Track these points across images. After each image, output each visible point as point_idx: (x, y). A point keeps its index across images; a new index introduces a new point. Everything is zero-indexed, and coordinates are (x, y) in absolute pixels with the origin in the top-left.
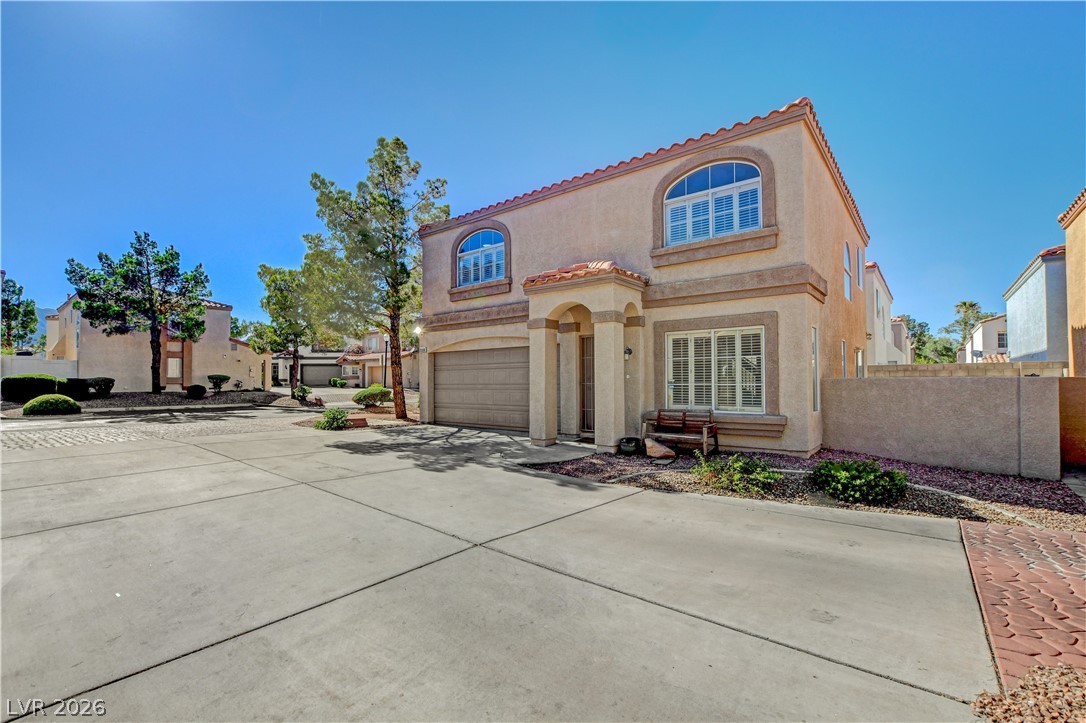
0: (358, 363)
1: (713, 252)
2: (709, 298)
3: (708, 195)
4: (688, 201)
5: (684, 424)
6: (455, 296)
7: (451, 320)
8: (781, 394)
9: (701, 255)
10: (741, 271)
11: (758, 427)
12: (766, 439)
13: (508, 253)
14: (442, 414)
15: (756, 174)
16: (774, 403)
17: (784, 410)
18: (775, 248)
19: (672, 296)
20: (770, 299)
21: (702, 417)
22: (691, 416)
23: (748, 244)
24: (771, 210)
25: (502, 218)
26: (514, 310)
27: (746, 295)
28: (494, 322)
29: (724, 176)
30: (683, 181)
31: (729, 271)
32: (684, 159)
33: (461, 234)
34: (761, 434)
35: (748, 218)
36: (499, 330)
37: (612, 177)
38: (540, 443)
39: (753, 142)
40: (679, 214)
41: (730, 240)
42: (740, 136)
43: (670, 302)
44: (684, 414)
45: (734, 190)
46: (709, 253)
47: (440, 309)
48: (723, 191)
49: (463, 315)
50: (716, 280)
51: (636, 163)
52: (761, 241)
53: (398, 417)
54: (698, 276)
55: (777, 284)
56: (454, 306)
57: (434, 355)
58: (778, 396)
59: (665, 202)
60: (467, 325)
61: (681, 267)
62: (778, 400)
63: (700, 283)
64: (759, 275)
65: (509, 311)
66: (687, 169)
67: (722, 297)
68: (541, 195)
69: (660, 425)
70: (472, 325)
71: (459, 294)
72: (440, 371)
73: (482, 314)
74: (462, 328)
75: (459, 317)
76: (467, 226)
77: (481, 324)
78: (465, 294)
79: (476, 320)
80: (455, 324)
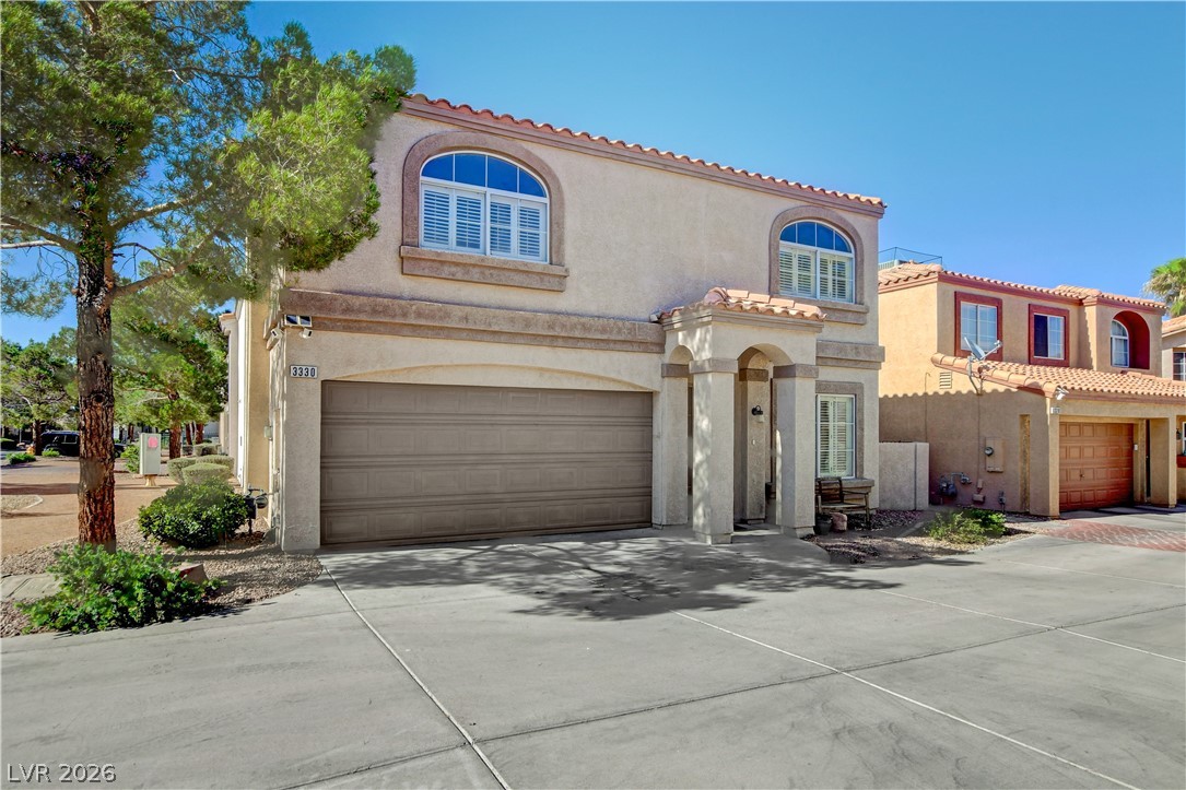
3: (817, 253)
4: (795, 249)
6: (409, 261)
7: (419, 315)
8: (864, 459)
15: (848, 249)
16: (861, 467)
18: (863, 325)
20: (860, 371)
26: (584, 327)
27: (846, 364)
28: (536, 339)
30: (794, 227)
31: (831, 337)
33: (438, 137)
36: (543, 356)
49: (457, 311)
52: (858, 315)
58: (862, 461)
59: (780, 241)
60: (464, 335)
62: (862, 464)
64: (856, 347)
65: (574, 327)
70: (479, 337)
71: (436, 265)
72: (339, 424)
73: (512, 320)
74: (448, 337)
75: (447, 315)
76: (456, 128)
77: (503, 338)
78: (453, 269)
79: (497, 329)
80: (428, 327)
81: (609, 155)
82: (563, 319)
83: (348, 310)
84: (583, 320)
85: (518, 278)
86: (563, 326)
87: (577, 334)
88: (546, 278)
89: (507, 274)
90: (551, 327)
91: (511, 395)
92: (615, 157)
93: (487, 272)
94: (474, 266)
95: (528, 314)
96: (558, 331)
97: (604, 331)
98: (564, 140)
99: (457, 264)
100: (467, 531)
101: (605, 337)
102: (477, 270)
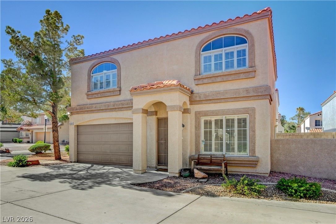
0: (29, 131)
1: (225, 78)
2: (223, 101)
3: (223, 51)
4: (213, 53)
5: (211, 161)
6: (89, 95)
7: (87, 108)
8: (256, 147)
9: (219, 79)
10: (238, 88)
11: (246, 162)
12: (249, 168)
13: (119, 75)
15: (246, 43)
16: (253, 151)
17: (257, 154)
18: (254, 77)
19: (205, 99)
20: (252, 101)
21: (220, 158)
22: (214, 157)
23: (242, 75)
24: (252, 59)
25: (116, 57)
26: (122, 104)
27: (241, 100)
28: (112, 110)
29: (230, 42)
30: (210, 43)
31: (232, 88)
32: (211, 33)
33: (93, 64)
34: (247, 165)
35: (241, 63)
36: (114, 114)
37: (174, 39)
38: (138, 172)
39: (245, 27)
40: (207, 59)
41: (233, 73)
42: (237, 23)
43: (203, 102)
44: (211, 156)
45: (235, 49)
46: (223, 79)
47: (81, 102)
48: (229, 49)
49: (94, 106)
50: (226, 92)
51: (187, 33)
52: (248, 74)
53: (56, 159)
54: (217, 90)
55: (255, 95)
56: (89, 101)
57: (78, 126)
58: (255, 147)
59: (201, 53)
60: (96, 111)
61: (209, 85)
62: (255, 149)
63: (218, 93)
64: (247, 90)
65: (119, 105)
66: (212, 37)
67: (229, 100)
68: (137, 46)
69: (199, 162)
70: (99, 111)
71: (92, 95)
72: (80, 135)
73: (105, 106)
74: (93, 113)
75: (92, 107)
76: (96, 60)
77: (104, 111)
78: (95, 95)
79: (102, 109)
80: (90, 111)
81: (132, 49)
82: (117, 103)
83: (76, 110)
84: (122, 102)
85: (108, 94)
86: (117, 105)
87: (120, 107)
88: (114, 92)
89: (106, 93)
90: (114, 106)
91: (111, 126)
92: (134, 49)
93: (102, 94)
95: (109, 103)
96: (116, 107)
97: (127, 104)
98: (118, 51)
99: (96, 94)
101: (128, 106)
102: (100, 94)
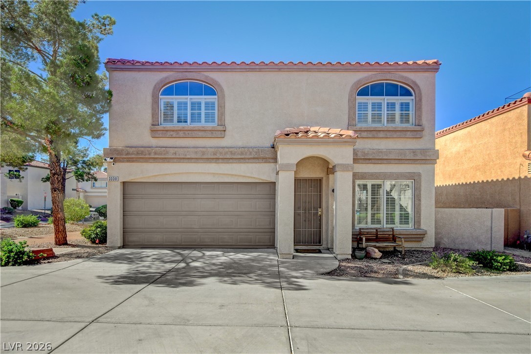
1: (389, 134)
2: (385, 162)
3: (385, 100)
4: (370, 100)
5: (377, 236)
6: (155, 131)
7: (155, 153)
8: (422, 218)
9: (381, 135)
10: (402, 148)
11: (413, 236)
12: (414, 242)
13: (222, 107)
14: (133, 238)
15: (410, 95)
16: (417, 222)
17: (423, 226)
18: (421, 138)
19: (363, 158)
20: (418, 166)
21: (388, 231)
22: (380, 232)
23: (409, 133)
25: (215, 76)
26: (231, 153)
27: (406, 162)
28: (209, 160)
29: (392, 90)
30: (369, 86)
31: (395, 147)
32: (370, 73)
33: (166, 78)
34: (414, 240)
35: (405, 118)
36: (213, 167)
38: (288, 256)
39: (412, 76)
40: (364, 106)
41: (399, 129)
43: (360, 161)
44: (377, 230)
45: (398, 100)
46: (386, 135)
47: (135, 142)
48: (391, 99)
49: (172, 151)
50: (390, 151)
51: (330, 67)
52: (415, 133)
54: (377, 147)
55: (423, 158)
56: (154, 142)
57: (124, 183)
58: (420, 219)
59: (357, 97)
60: (175, 160)
61: (366, 140)
62: (420, 221)
63: (379, 151)
64: (414, 152)
65: (226, 153)
67: (392, 161)
70: (182, 161)
71: (164, 132)
72: (131, 198)
73: (196, 153)
74: (168, 162)
75: (167, 153)
76: (174, 73)
77: (193, 161)
78: (172, 133)
79: (189, 157)
80: (160, 158)
81: (248, 70)
82: (221, 150)
83: (128, 154)
84: (231, 150)
85: (200, 134)
86: (221, 153)
87: (228, 156)
88: (214, 132)
89: (196, 132)
90: (215, 154)
91: (202, 185)
92: (251, 70)
93: (187, 132)
94: (180, 130)
95: (204, 149)
96: (218, 156)
97: (242, 154)
98: (223, 67)
99: (173, 131)
100: (183, 244)
101: (243, 157)
102: (182, 132)
